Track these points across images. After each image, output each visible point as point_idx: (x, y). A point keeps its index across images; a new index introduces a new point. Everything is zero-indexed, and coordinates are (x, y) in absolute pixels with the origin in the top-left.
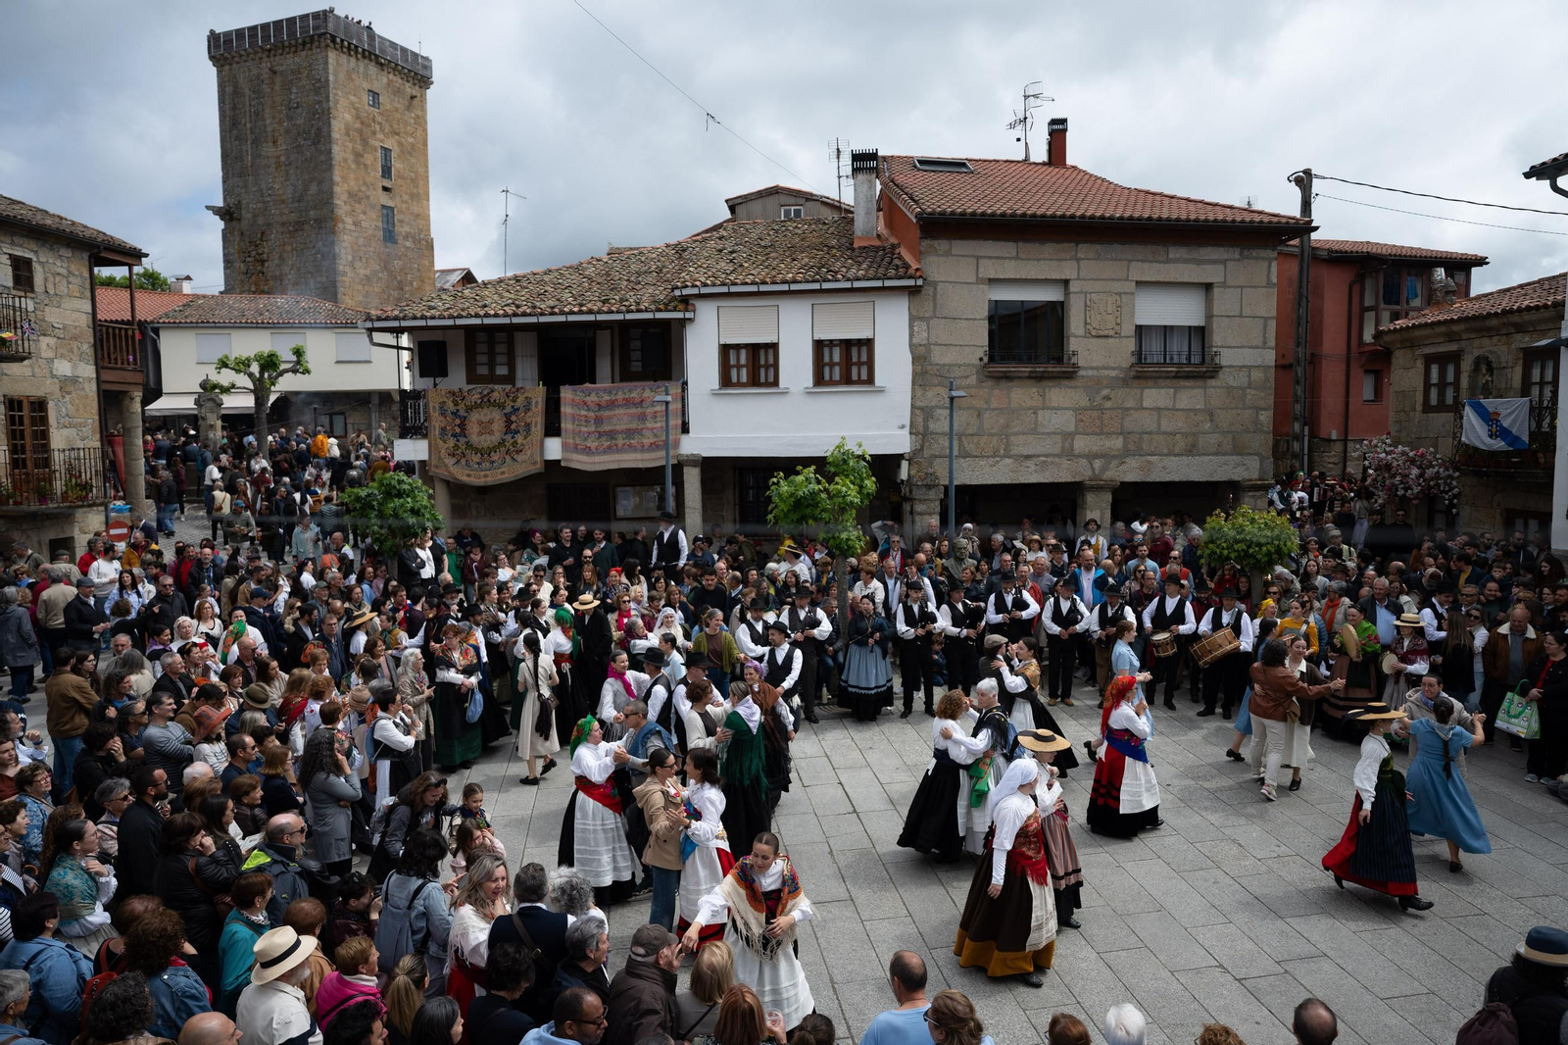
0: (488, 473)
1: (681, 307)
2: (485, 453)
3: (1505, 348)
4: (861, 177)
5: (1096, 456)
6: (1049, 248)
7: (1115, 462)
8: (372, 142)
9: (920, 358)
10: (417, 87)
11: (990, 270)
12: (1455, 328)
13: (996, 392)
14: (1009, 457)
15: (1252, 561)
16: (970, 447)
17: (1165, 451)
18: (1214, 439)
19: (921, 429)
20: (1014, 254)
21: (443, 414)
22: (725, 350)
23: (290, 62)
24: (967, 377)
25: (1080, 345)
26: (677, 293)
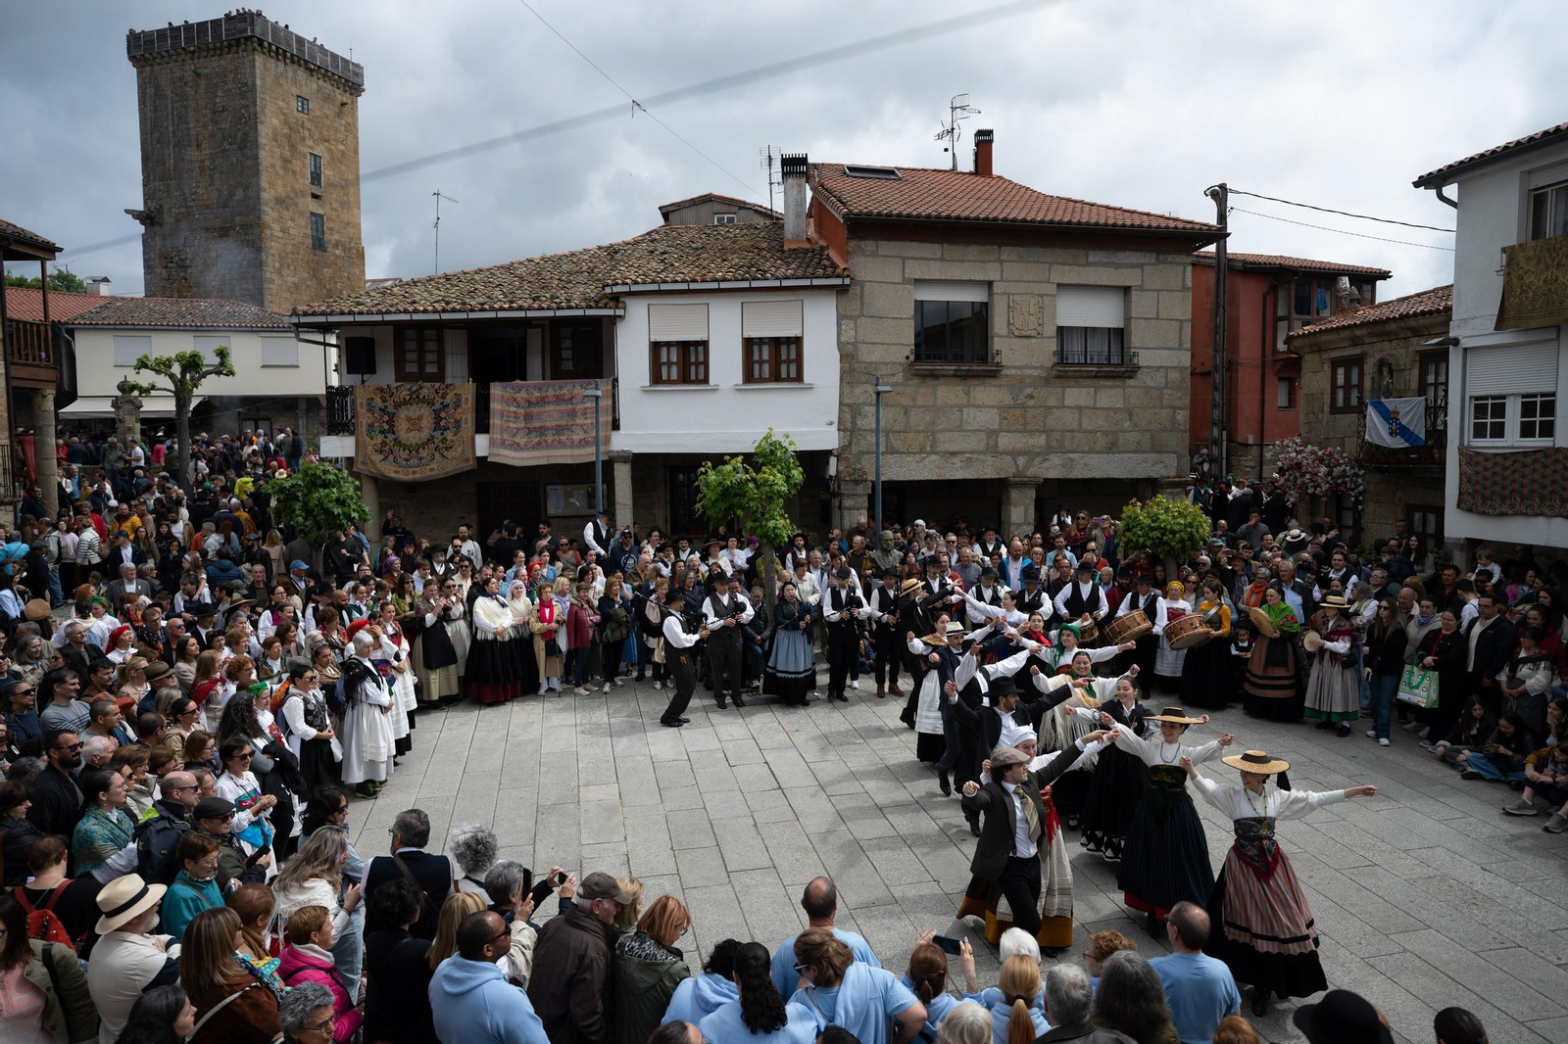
0: (417, 469)
1: (611, 304)
2: (414, 449)
3: (1403, 351)
4: (791, 181)
5: (1020, 453)
6: (973, 251)
7: (1038, 460)
8: (301, 148)
9: (848, 355)
10: (348, 95)
11: (916, 271)
12: (1358, 332)
13: (923, 390)
14: (935, 453)
15: (1167, 548)
16: (897, 444)
17: (1086, 449)
18: (1133, 437)
19: (849, 425)
20: (939, 256)
21: (371, 410)
22: (656, 347)
23: (213, 65)
24: (893, 375)
25: (1004, 345)
26: (608, 290)
